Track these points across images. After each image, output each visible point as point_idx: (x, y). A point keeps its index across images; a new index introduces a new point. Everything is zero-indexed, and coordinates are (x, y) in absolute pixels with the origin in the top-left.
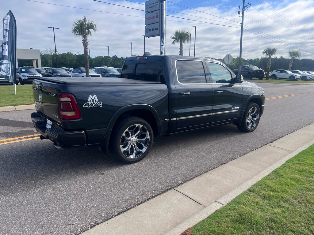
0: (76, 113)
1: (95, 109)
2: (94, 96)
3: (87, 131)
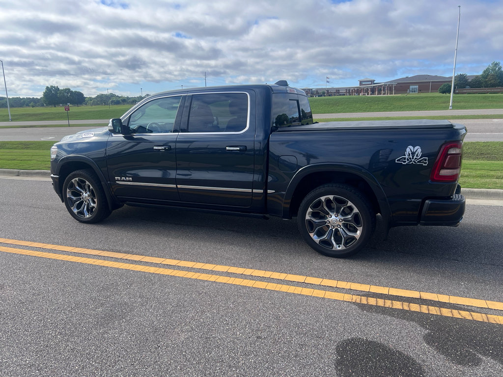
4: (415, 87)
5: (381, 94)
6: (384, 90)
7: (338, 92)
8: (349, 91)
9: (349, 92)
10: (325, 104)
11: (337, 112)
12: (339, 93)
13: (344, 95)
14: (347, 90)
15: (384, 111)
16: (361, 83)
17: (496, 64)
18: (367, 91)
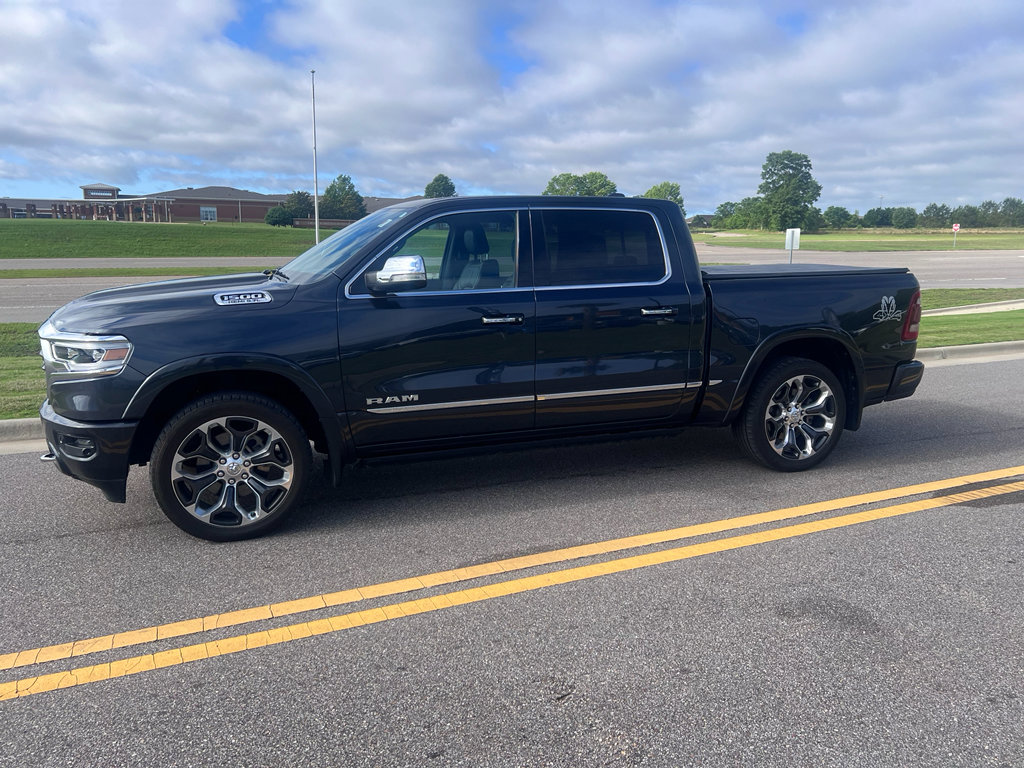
4: (211, 209)
5: (142, 219)
6: (147, 212)
7: (31, 207)
8: (61, 208)
9: (62, 211)
10: (32, 236)
11: (70, 254)
12: (34, 211)
13: (50, 217)
14: (55, 206)
15: (183, 255)
16: (87, 191)
17: (345, 180)
18: (106, 211)
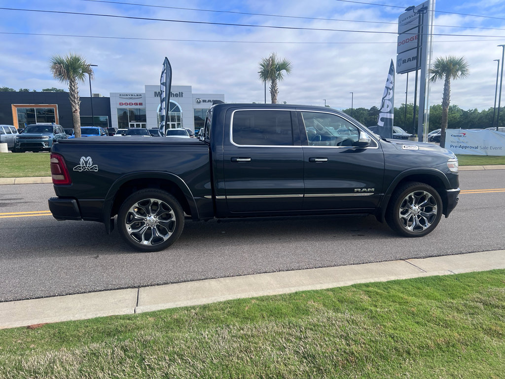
0: (65, 177)
1: (87, 174)
2: (89, 157)
3: (79, 200)
